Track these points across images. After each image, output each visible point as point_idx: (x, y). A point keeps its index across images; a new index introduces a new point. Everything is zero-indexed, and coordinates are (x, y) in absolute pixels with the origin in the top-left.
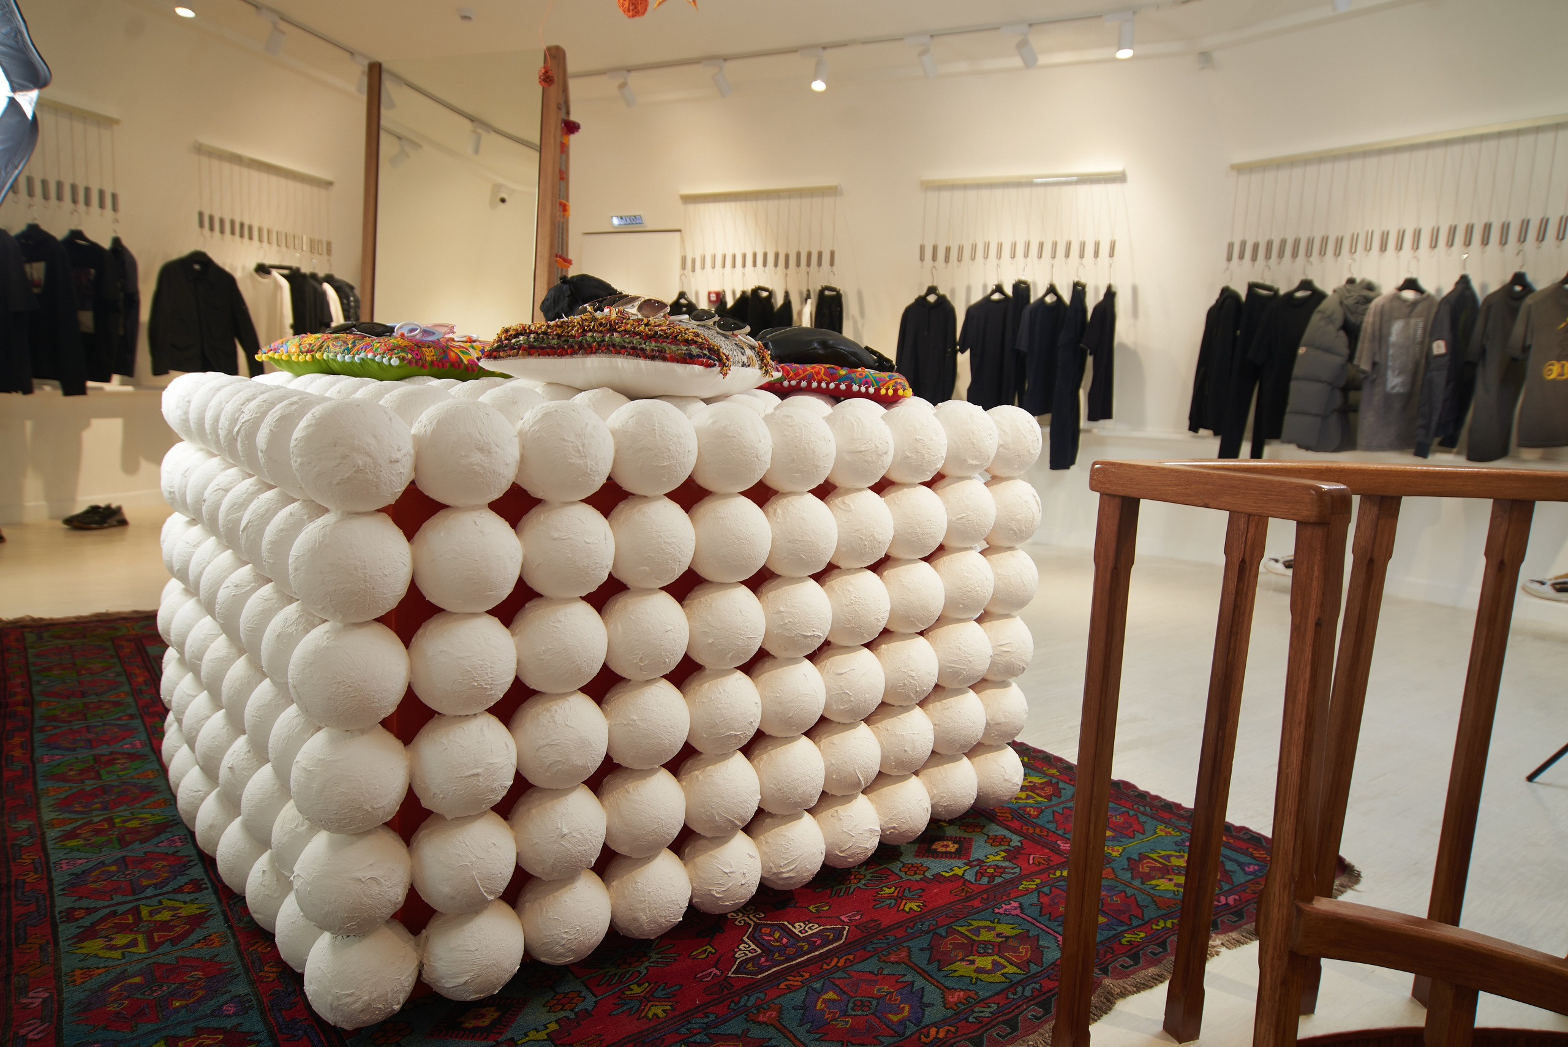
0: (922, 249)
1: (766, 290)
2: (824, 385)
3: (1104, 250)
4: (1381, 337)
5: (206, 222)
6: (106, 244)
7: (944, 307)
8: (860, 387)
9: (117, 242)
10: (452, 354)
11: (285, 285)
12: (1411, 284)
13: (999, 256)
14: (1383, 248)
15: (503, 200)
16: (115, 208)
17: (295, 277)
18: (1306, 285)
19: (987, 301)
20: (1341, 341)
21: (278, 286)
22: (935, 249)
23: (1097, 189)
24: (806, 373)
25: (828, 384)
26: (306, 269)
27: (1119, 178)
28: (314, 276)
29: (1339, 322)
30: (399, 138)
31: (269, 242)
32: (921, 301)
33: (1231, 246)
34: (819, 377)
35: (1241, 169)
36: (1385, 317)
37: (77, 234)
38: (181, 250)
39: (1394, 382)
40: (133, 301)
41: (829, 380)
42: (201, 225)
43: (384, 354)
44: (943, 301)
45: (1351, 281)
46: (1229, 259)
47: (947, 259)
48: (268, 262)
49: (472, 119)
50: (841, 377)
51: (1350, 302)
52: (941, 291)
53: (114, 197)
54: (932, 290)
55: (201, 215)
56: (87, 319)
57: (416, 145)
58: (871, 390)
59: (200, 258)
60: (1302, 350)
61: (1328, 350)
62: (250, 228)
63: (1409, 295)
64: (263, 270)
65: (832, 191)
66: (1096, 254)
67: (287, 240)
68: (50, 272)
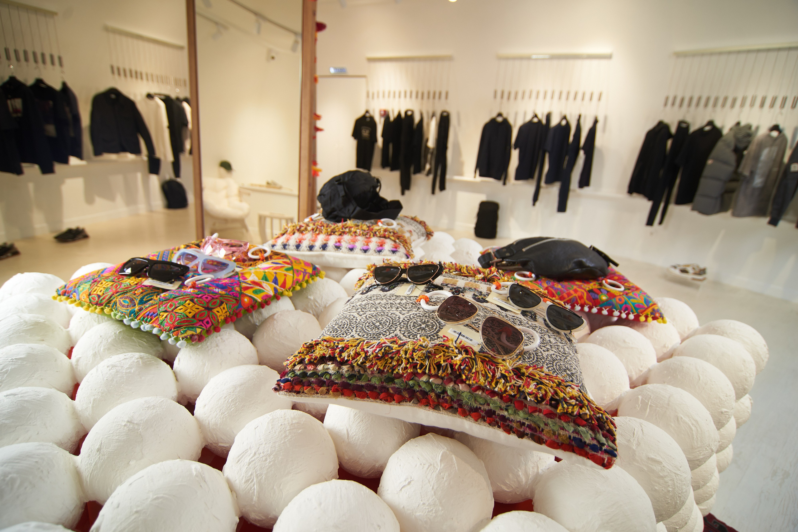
0: (495, 92)
1: (409, 110)
2: (586, 309)
3: (595, 97)
4: (757, 157)
5: (115, 71)
6: (57, 86)
7: (505, 126)
8: (621, 313)
9: (64, 85)
10: (246, 300)
11: (162, 105)
12: (776, 128)
13: (537, 97)
14: (762, 105)
15: (273, 58)
16: (61, 64)
17: (167, 100)
18: (711, 123)
19: (530, 123)
20: (732, 158)
21: (158, 106)
22: (503, 93)
23: (595, 62)
24: (571, 297)
25: (590, 308)
26: (173, 96)
27: (609, 57)
28: (178, 99)
29: (732, 147)
30: (216, 23)
31: (153, 80)
32: (493, 121)
33: (667, 99)
34: (582, 301)
35: (679, 55)
36: (761, 146)
37: (39, 82)
38: (103, 87)
39: (758, 181)
40: (77, 119)
41: (591, 304)
42: (113, 72)
43: (170, 330)
44: (505, 121)
45: (738, 124)
46: (666, 104)
47: (509, 98)
48: (152, 91)
49: (256, 14)
50: (604, 302)
51: (740, 136)
52: (505, 115)
53: (60, 59)
54: (500, 115)
55: (112, 68)
56: (51, 130)
57: (225, 28)
58: (631, 317)
59: (114, 91)
60: (710, 162)
61: (726, 163)
62: (141, 74)
63: (775, 134)
64: (150, 96)
65: (449, 58)
66: (591, 99)
67: (162, 80)
68: (24, 104)
